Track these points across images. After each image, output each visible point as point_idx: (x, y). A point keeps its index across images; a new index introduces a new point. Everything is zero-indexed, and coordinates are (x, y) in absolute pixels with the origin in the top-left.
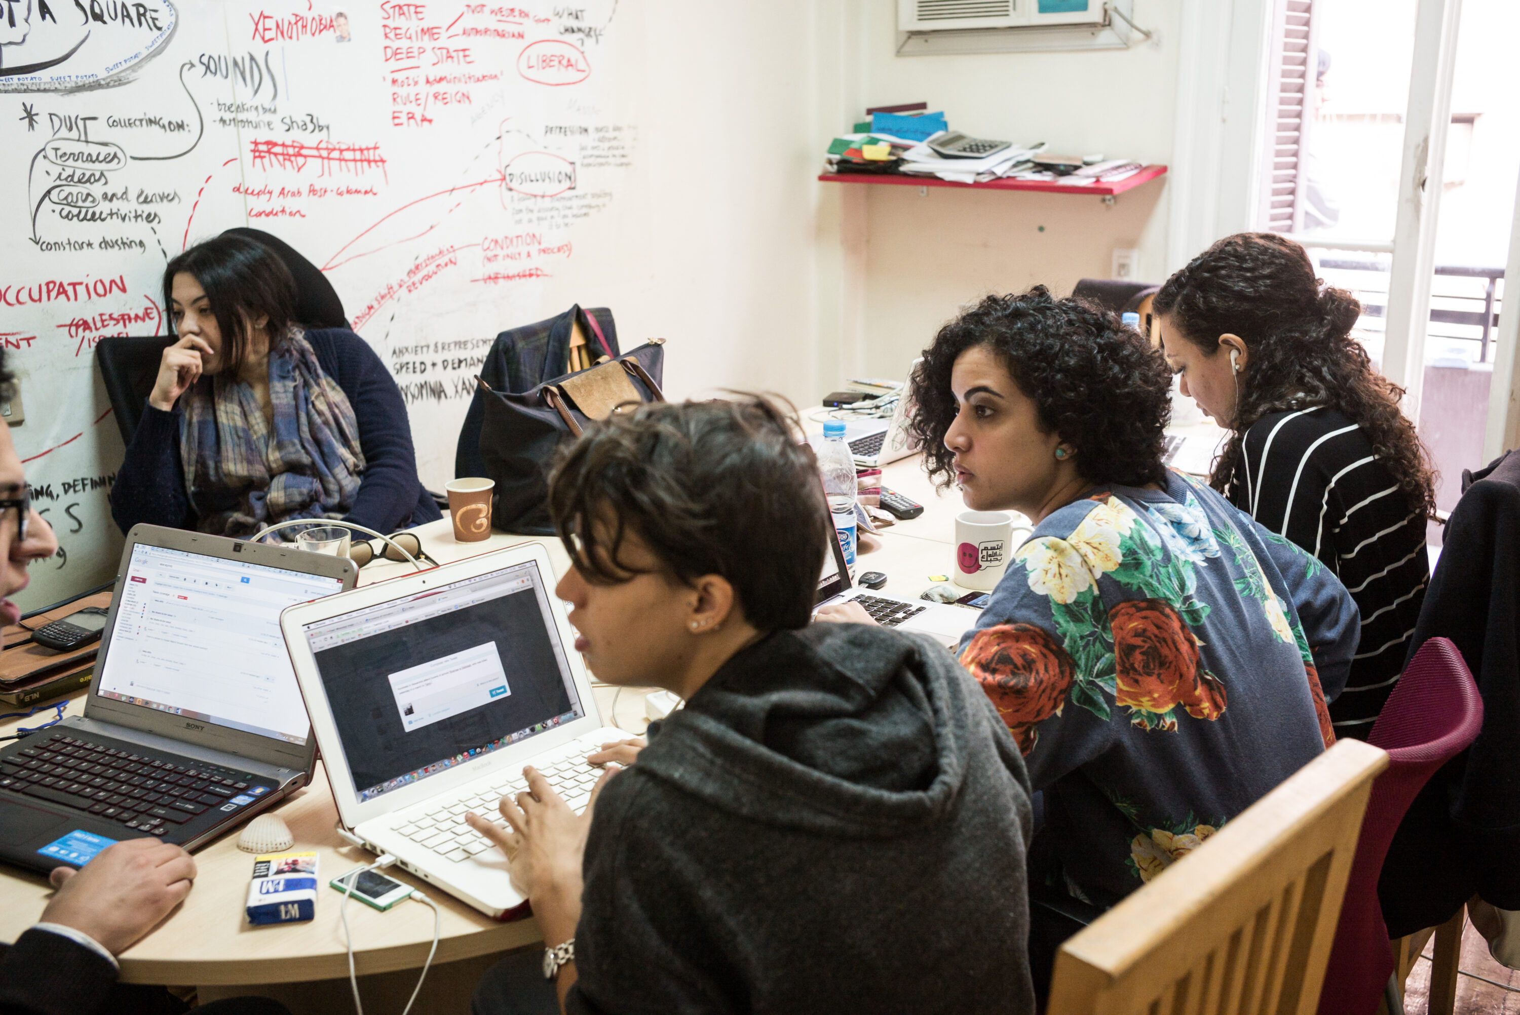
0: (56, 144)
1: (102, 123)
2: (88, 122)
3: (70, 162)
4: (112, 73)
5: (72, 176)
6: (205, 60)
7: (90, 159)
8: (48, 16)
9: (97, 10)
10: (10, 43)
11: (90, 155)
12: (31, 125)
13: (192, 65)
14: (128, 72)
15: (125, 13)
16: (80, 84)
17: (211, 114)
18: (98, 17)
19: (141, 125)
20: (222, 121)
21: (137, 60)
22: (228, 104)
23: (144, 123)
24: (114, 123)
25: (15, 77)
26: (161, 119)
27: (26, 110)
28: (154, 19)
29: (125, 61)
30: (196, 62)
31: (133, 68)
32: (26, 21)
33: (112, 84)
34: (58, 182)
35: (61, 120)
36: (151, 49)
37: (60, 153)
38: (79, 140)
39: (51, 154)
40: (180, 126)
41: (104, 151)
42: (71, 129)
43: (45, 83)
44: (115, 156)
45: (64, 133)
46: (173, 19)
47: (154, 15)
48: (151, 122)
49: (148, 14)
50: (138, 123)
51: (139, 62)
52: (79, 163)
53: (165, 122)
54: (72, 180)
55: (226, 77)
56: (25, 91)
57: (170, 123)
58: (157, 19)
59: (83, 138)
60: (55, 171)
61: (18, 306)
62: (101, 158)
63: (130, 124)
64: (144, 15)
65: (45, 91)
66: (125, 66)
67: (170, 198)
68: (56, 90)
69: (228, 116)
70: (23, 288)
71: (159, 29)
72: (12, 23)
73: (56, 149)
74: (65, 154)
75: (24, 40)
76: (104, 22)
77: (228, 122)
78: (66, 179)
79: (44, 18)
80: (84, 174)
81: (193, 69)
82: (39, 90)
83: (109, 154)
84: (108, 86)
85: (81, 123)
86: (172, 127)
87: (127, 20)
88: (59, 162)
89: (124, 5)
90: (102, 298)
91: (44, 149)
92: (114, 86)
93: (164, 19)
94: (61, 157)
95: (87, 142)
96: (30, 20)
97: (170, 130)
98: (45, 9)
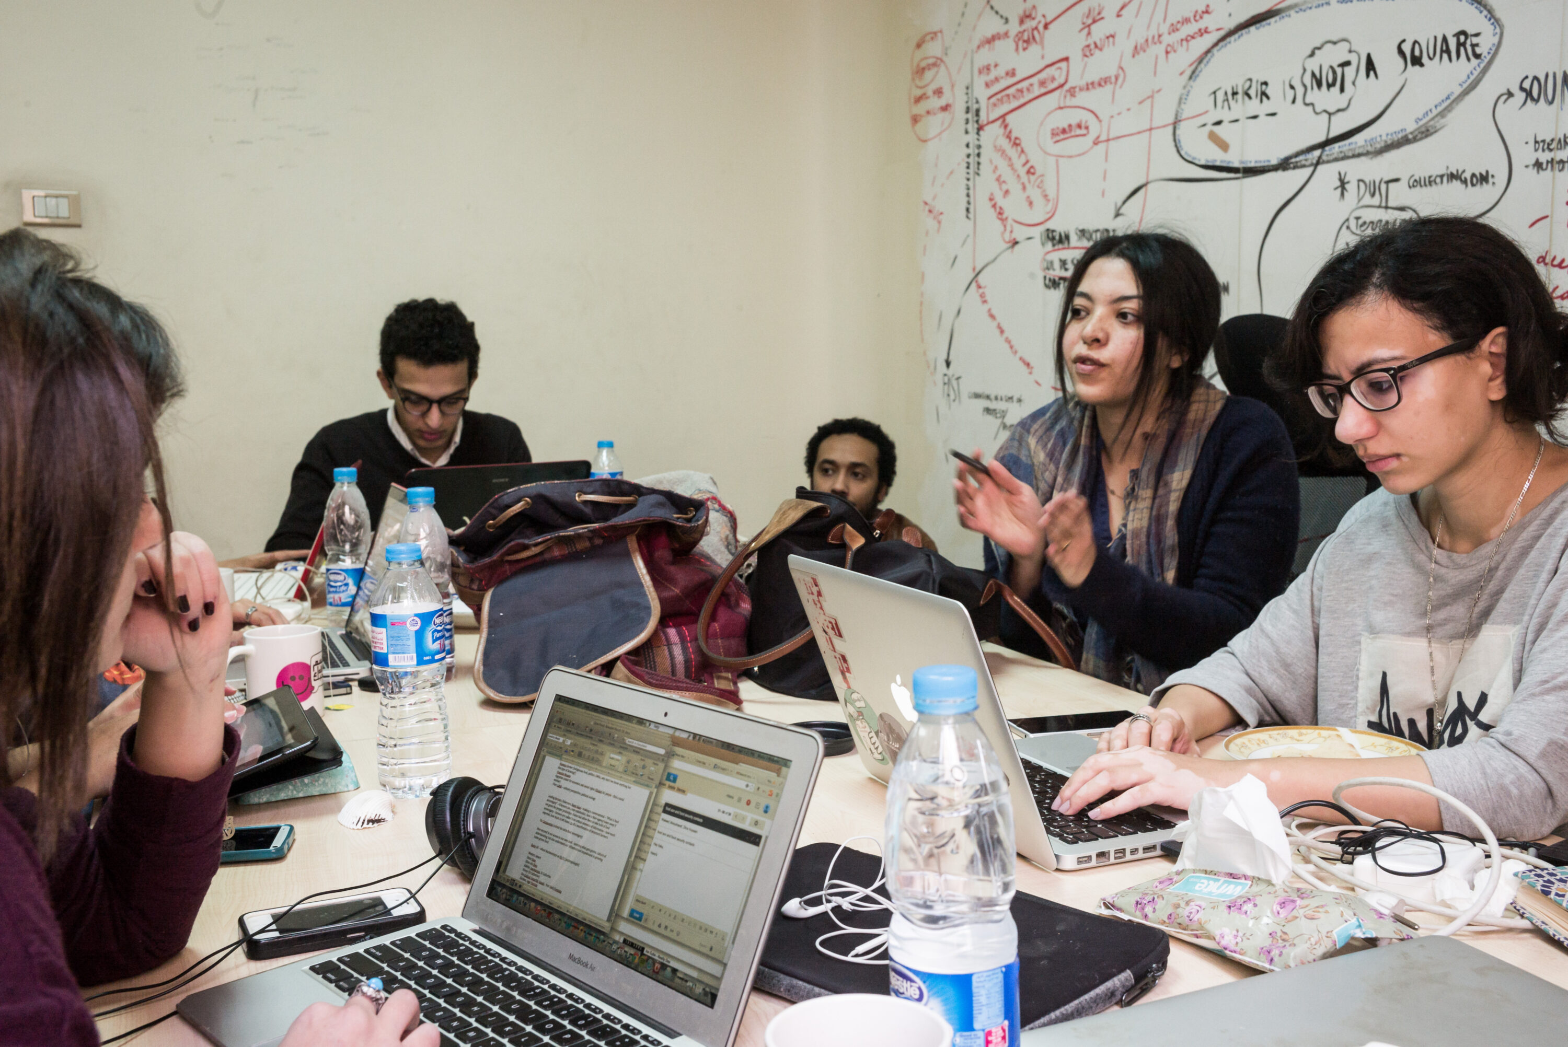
0: (1357, 214)
1: (1403, 184)
2: (1391, 185)
4: (1421, 123)
6: (1527, 85)
8: (1372, 73)
9: (1417, 53)
10: (1338, 110)
12: (1342, 194)
13: (1510, 94)
14: (1436, 119)
15: (1444, 48)
16: (1389, 142)
17: (1524, 155)
18: (1417, 61)
19: (1442, 182)
20: (1538, 165)
21: (1449, 102)
22: (1548, 140)
23: (1445, 179)
24: (1416, 183)
25: (1336, 146)
26: (1464, 171)
27: (1340, 179)
28: (1473, 46)
29: (1436, 106)
30: (1515, 90)
31: (1442, 114)
32: (1354, 83)
33: (1419, 136)
35: (1366, 186)
36: (1465, 86)
37: (1360, 222)
38: (1380, 207)
39: (1353, 224)
40: (1484, 178)
42: (1373, 195)
43: (1360, 147)
45: (1367, 200)
46: (1496, 40)
47: (1475, 40)
48: (1451, 177)
49: (1468, 42)
50: (1438, 180)
51: (1452, 103)
53: (1467, 175)
55: (1551, 103)
56: (1343, 158)
57: (1473, 175)
58: (1477, 45)
59: (1383, 203)
63: (1430, 182)
64: (1464, 44)
65: (1358, 155)
66: (1435, 112)
68: (1367, 154)
69: (1544, 157)
71: (1477, 56)
72: (1342, 90)
73: (1358, 218)
74: (1365, 223)
75: (1350, 105)
77: (1544, 166)
79: (1368, 75)
81: (1511, 99)
82: (1354, 156)
84: (1415, 140)
85: (1383, 187)
86: (1475, 180)
87: (1445, 56)
89: (1444, 39)
91: (1348, 219)
92: (1421, 139)
93: (1485, 45)
94: (1361, 226)
95: (1387, 207)
96: (1357, 83)
97: (1473, 185)
98: (1370, 66)
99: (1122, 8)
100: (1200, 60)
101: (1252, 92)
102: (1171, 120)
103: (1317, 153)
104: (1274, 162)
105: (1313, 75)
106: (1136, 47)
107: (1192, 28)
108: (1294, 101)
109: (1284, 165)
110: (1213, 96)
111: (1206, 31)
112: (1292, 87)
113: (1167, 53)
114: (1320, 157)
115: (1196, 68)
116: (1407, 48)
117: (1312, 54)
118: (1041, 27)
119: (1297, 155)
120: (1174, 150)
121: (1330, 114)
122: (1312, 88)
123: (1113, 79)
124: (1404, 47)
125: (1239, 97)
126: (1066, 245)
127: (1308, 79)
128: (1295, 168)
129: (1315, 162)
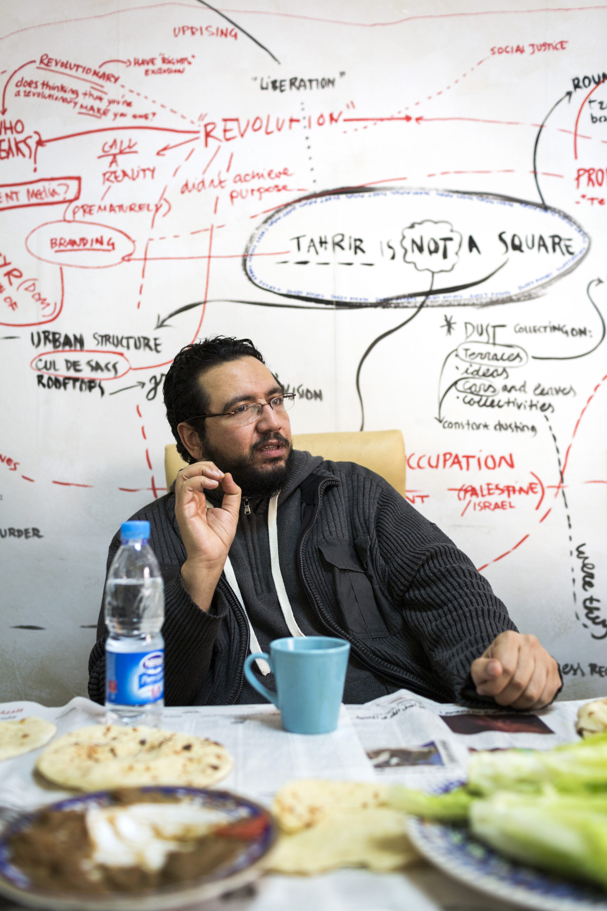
0: (466, 346)
1: (510, 329)
2: (497, 329)
3: (478, 360)
4: (524, 290)
5: (478, 371)
7: (495, 357)
8: (474, 249)
9: (517, 243)
10: (442, 271)
11: (496, 355)
12: (449, 331)
13: (600, 282)
14: (538, 289)
15: (542, 243)
16: (494, 299)
18: (517, 248)
19: (545, 331)
21: (548, 279)
23: (548, 329)
24: (521, 330)
25: (441, 296)
26: (564, 326)
27: (446, 320)
28: (567, 247)
29: (537, 281)
31: (543, 286)
32: (457, 254)
33: (523, 298)
34: (465, 375)
35: (474, 327)
36: (562, 271)
37: (469, 352)
38: (488, 343)
39: (462, 353)
40: (583, 332)
41: (508, 352)
42: (481, 334)
43: (465, 300)
44: (518, 356)
45: (475, 337)
46: (586, 245)
47: (568, 243)
48: (554, 328)
49: (562, 244)
50: (542, 329)
51: (551, 281)
52: (486, 361)
53: (568, 329)
54: (477, 374)
56: (448, 306)
57: (573, 330)
58: (570, 246)
59: (491, 341)
60: (463, 366)
61: (418, 470)
62: (505, 357)
63: (535, 330)
64: (559, 244)
65: (465, 305)
66: (536, 284)
67: (566, 391)
68: (473, 305)
70: (424, 456)
71: (571, 253)
72: (445, 256)
73: (467, 350)
74: (474, 354)
75: (452, 269)
76: (522, 251)
78: (472, 373)
79: (471, 250)
80: (488, 370)
81: (601, 285)
82: (459, 305)
83: (512, 355)
84: (518, 300)
85: (491, 330)
86: (575, 333)
87: (543, 249)
88: (468, 359)
89: (541, 238)
90: (491, 471)
91: (456, 350)
92: (524, 300)
93: (577, 246)
94: (470, 355)
95: (494, 344)
96: (460, 253)
97: (573, 335)
98: (472, 244)
99: (165, 149)
100: (278, 210)
101: (345, 244)
102: (241, 252)
103: (421, 299)
104: (373, 300)
105: (414, 242)
106: (186, 185)
107: (267, 183)
108: (393, 258)
109: (385, 303)
110: (296, 241)
111: (284, 188)
112: (390, 247)
113: (232, 197)
114: (423, 303)
115: (273, 216)
116: (508, 238)
117: (412, 226)
118: (32, 142)
119: (398, 298)
120: (245, 278)
121: (433, 273)
122: (413, 251)
123: (153, 208)
124: (504, 236)
125: (330, 246)
126: (73, 348)
127: (408, 244)
128: (396, 307)
129: (418, 305)
